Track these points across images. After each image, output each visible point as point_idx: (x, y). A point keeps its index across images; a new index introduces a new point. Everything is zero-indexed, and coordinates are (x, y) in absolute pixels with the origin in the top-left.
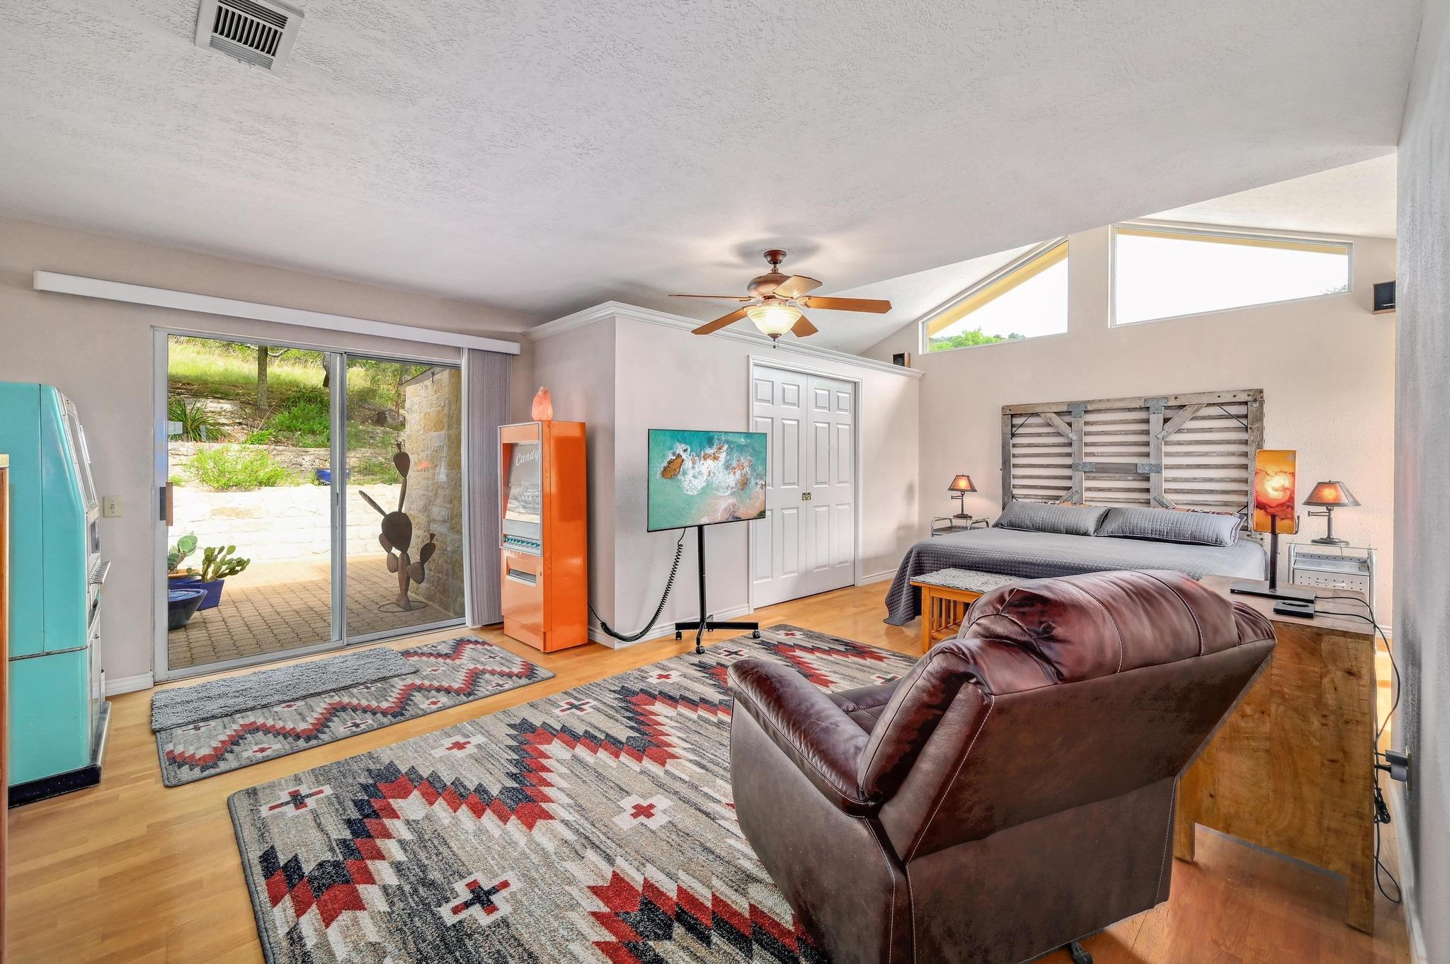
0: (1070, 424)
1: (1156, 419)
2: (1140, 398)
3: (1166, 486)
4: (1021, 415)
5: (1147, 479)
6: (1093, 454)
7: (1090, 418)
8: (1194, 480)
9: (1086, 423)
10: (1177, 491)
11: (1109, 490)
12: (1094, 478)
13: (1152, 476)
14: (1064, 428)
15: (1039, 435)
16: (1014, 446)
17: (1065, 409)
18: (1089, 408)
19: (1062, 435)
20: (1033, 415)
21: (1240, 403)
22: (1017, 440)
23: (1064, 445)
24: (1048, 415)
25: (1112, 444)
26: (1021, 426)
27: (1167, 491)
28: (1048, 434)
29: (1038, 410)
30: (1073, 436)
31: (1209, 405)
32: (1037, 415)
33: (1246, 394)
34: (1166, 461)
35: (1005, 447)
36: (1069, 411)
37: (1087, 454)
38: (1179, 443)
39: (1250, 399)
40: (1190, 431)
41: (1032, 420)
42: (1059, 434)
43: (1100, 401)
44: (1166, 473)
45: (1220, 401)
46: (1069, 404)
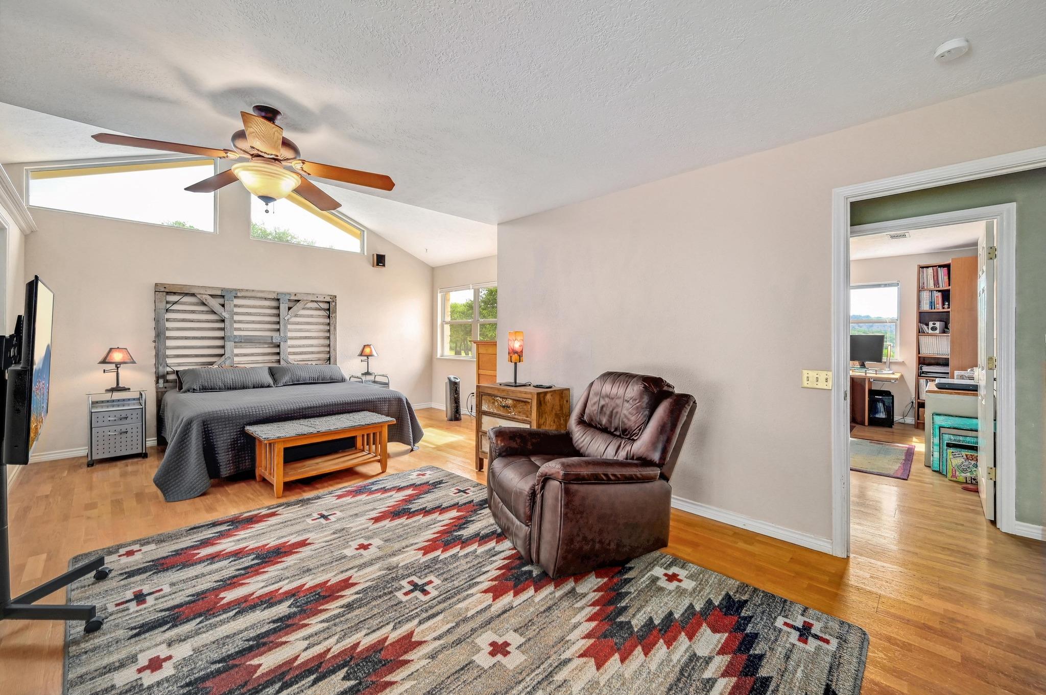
0: (223, 306)
1: (284, 307)
2: (274, 292)
3: (290, 350)
4: (175, 293)
5: (279, 346)
6: (239, 329)
7: (236, 302)
8: (303, 346)
9: (235, 306)
10: (295, 354)
11: (252, 355)
12: (241, 347)
13: (282, 344)
14: (218, 308)
15: (193, 312)
16: (167, 320)
17: (219, 293)
18: (239, 294)
19: (215, 313)
20: (187, 294)
21: (326, 302)
22: (169, 315)
23: (217, 321)
24: (204, 296)
25: (253, 322)
26: (175, 303)
27: (290, 353)
28: (202, 312)
29: (193, 291)
30: (225, 315)
31: (312, 301)
32: (193, 295)
33: (329, 297)
34: (290, 334)
35: (159, 322)
36: (222, 296)
37: (237, 329)
38: (298, 324)
39: (331, 300)
40: (301, 316)
41: (187, 299)
42: (213, 312)
43: (247, 290)
44: (290, 342)
45: (318, 299)
46: (222, 290)
